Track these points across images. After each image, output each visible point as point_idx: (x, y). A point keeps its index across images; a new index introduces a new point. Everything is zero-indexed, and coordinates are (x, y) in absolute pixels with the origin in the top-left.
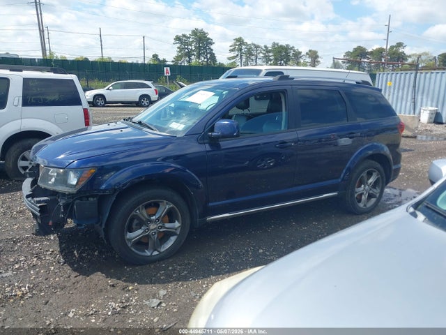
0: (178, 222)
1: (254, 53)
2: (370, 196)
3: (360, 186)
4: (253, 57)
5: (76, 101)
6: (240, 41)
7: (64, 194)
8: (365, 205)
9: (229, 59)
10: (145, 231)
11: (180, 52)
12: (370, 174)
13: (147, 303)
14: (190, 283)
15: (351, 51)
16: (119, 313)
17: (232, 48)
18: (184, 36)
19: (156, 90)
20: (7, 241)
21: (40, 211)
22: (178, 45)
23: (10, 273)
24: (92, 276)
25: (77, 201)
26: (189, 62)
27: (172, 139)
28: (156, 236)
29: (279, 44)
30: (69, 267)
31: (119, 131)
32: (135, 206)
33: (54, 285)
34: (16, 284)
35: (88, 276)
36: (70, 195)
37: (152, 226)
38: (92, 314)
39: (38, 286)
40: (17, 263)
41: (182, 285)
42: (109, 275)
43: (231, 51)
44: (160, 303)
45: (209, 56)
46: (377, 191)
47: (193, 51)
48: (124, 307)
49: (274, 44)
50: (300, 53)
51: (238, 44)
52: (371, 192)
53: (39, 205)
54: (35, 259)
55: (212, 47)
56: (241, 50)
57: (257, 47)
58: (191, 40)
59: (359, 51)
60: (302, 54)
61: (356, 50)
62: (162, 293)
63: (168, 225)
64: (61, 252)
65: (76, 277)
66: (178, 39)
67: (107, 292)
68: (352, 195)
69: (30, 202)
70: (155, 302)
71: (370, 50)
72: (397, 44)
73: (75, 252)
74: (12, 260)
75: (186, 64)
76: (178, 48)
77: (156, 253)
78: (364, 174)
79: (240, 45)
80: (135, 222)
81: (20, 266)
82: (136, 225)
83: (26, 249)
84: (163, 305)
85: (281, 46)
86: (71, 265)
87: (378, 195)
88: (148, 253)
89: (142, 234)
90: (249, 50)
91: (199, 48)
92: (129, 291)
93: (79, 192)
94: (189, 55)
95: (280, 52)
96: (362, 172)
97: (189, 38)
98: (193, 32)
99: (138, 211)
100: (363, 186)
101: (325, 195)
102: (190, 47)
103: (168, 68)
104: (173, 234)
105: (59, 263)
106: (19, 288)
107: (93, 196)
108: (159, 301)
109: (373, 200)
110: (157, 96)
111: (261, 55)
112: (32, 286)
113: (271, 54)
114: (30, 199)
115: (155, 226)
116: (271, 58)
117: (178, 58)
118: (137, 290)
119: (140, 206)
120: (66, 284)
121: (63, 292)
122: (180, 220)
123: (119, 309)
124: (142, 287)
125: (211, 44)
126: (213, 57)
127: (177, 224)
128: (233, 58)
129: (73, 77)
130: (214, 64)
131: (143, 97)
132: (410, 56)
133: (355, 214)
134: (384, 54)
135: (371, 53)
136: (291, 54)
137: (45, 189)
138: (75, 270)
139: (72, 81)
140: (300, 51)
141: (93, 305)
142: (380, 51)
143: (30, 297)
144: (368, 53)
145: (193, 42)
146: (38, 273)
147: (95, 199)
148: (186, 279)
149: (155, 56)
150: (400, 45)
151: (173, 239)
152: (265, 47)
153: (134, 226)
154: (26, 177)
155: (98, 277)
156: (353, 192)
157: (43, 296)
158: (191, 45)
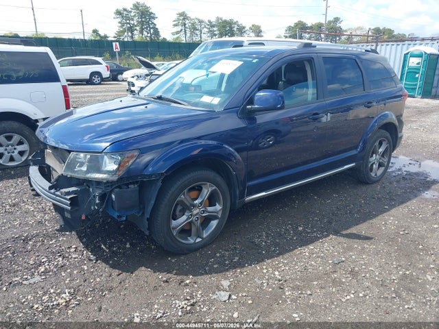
0: (219, 204)
1: (198, 27)
2: (380, 165)
3: (372, 156)
4: (198, 32)
5: (52, 77)
6: (183, 16)
7: (98, 183)
8: (376, 175)
9: (173, 34)
10: (188, 218)
11: (121, 27)
12: (381, 144)
13: (215, 297)
14: (247, 270)
15: (293, 26)
16: (190, 312)
17: (175, 23)
18: (125, 10)
19: (107, 66)
20: (15, 240)
21: (71, 205)
22: (119, 20)
23: (37, 278)
24: (136, 272)
25: (117, 190)
26: (132, 37)
27: (211, 114)
28: (199, 221)
29: (223, 19)
30: (104, 264)
31: (143, 107)
32: (181, 191)
33: (98, 286)
34: (52, 291)
35: (132, 273)
36: (109, 184)
37: (195, 211)
38: (161, 317)
39: (79, 290)
40: (40, 265)
41: (242, 273)
42: (155, 270)
43: (175, 25)
44: (230, 296)
45: (152, 31)
46: (386, 160)
47: (136, 26)
48: (192, 305)
49: (218, 18)
50: (244, 28)
51: (181, 18)
52: (381, 161)
53: (69, 197)
54: (61, 259)
55: (155, 21)
56: (185, 24)
57: (201, 22)
58: (132, 14)
59: (300, 26)
60: (246, 29)
61: (297, 25)
62: (225, 283)
63: (210, 209)
64: (87, 247)
65: (119, 275)
66: (118, 13)
67: (163, 289)
68: (367, 165)
69: (54, 194)
70: (224, 296)
71: (309, 25)
72: (335, 18)
73: (103, 246)
74: (31, 262)
75: (130, 40)
76: (119, 23)
77: (199, 240)
78: (377, 144)
79: (184, 19)
80: (179, 208)
81: (46, 269)
82: (180, 211)
83: (42, 248)
84: (233, 297)
85: (225, 21)
86: (106, 261)
87: (386, 164)
88: (191, 241)
89: (186, 220)
90: (193, 24)
91: (142, 23)
92: (187, 285)
93: (121, 179)
94: (131, 29)
95: (224, 27)
96: (375, 142)
97: (131, 12)
98: (134, 5)
99: (183, 196)
100: (374, 155)
101: (346, 167)
102: (132, 22)
103: (118, 43)
104: (215, 218)
105: (90, 260)
106: (59, 294)
107: (133, 183)
108: (228, 294)
109: (382, 169)
110: (109, 72)
111: (206, 30)
112: (72, 291)
113: (215, 29)
114: (53, 191)
115: (198, 210)
116: (216, 33)
117: (120, 33)
118: (195, 283)
119: (186, 191)
120: (110, 284)
121: (112, 294)
122: (222, 203)
123: (189, 308)
124: (200, 279)
125: (154, 18)
126: (157, 32)
127: (218, 207)
128: (178, 33)
129: (46, 50)
130: (158, 39)
131: (93, 74)
132: (346, 31)
133: (368, 183)
134: (324, 28)
135: (311, 28)
136: (235, 29)
137: (71, 178)
138: (113, 267)
139: (46, 54)
140: (244, 25)
141: (156, 306)
142: (319, 26)
143: (77, 305)
144: (307, 28)
145: (135, 16)
146: (71, 274)
147: (136, 186)
148: (240, 265)
149: (95, 31)
150: (337, 20)
151: (214, 223)
152: (209, 21)
153: (177, 213)
154: (30, 165)
155: (143, 272)
156: (368, 162)
157: (92, 302)
158: (133, 20)
